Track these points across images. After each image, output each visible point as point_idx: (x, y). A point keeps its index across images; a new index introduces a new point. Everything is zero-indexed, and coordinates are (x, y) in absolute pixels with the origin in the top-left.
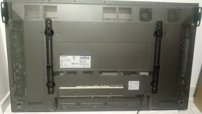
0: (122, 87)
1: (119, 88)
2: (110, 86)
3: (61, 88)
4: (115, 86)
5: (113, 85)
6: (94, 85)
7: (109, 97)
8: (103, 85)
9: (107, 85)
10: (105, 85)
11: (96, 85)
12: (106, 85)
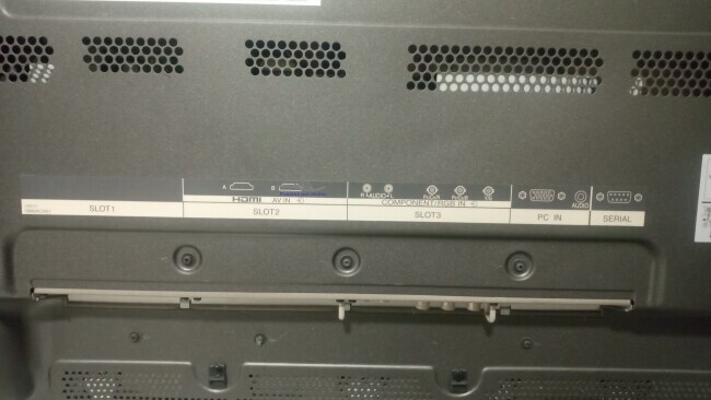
0: (636, 219)
1: (599, 218)
2: (517, 204)
3: (32, 206)
4: (566, 205)
5: (545, 194)
6: (356, 192)
7: (492, 317)
8: (446, 193)
9: (489, 190)
10: (460, 190)
11: (378, 189)
12: (475, 194)
